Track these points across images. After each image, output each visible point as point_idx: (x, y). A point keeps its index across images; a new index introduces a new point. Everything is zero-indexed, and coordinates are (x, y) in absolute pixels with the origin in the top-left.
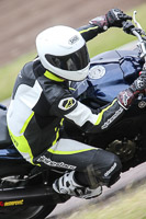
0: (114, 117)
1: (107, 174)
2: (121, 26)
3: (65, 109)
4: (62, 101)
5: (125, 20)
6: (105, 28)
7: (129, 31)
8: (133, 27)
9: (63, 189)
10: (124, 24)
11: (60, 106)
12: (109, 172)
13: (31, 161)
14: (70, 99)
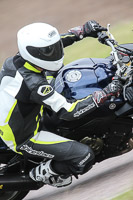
0: (86, 109)
1: (81, 163)
2: (96, 36)
3: (43, 95)
4: (41, 88)
5: (101, 31)
6: (81, 37)
7: (103, 41)
8: (107, 37)
9: (39, 176)
10: (100, 35)
11: (39, 92)
12: (83, 161)
13: (14, 149)
14: (47, 86)
